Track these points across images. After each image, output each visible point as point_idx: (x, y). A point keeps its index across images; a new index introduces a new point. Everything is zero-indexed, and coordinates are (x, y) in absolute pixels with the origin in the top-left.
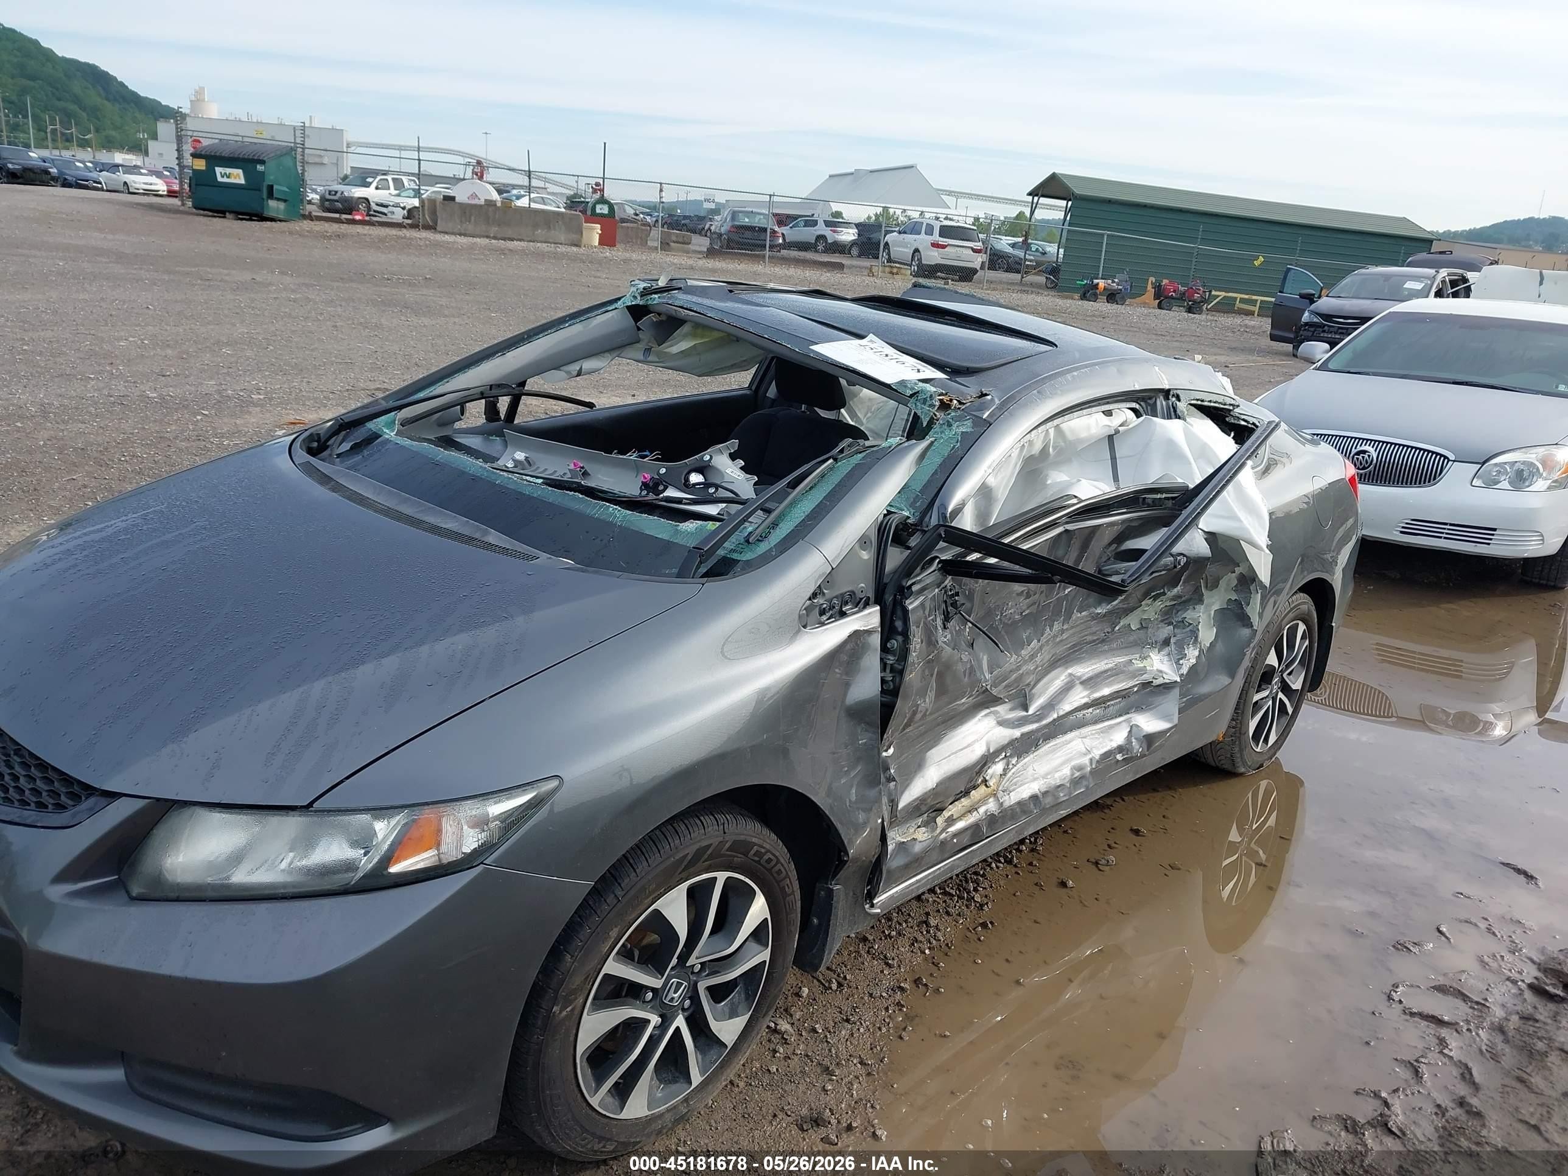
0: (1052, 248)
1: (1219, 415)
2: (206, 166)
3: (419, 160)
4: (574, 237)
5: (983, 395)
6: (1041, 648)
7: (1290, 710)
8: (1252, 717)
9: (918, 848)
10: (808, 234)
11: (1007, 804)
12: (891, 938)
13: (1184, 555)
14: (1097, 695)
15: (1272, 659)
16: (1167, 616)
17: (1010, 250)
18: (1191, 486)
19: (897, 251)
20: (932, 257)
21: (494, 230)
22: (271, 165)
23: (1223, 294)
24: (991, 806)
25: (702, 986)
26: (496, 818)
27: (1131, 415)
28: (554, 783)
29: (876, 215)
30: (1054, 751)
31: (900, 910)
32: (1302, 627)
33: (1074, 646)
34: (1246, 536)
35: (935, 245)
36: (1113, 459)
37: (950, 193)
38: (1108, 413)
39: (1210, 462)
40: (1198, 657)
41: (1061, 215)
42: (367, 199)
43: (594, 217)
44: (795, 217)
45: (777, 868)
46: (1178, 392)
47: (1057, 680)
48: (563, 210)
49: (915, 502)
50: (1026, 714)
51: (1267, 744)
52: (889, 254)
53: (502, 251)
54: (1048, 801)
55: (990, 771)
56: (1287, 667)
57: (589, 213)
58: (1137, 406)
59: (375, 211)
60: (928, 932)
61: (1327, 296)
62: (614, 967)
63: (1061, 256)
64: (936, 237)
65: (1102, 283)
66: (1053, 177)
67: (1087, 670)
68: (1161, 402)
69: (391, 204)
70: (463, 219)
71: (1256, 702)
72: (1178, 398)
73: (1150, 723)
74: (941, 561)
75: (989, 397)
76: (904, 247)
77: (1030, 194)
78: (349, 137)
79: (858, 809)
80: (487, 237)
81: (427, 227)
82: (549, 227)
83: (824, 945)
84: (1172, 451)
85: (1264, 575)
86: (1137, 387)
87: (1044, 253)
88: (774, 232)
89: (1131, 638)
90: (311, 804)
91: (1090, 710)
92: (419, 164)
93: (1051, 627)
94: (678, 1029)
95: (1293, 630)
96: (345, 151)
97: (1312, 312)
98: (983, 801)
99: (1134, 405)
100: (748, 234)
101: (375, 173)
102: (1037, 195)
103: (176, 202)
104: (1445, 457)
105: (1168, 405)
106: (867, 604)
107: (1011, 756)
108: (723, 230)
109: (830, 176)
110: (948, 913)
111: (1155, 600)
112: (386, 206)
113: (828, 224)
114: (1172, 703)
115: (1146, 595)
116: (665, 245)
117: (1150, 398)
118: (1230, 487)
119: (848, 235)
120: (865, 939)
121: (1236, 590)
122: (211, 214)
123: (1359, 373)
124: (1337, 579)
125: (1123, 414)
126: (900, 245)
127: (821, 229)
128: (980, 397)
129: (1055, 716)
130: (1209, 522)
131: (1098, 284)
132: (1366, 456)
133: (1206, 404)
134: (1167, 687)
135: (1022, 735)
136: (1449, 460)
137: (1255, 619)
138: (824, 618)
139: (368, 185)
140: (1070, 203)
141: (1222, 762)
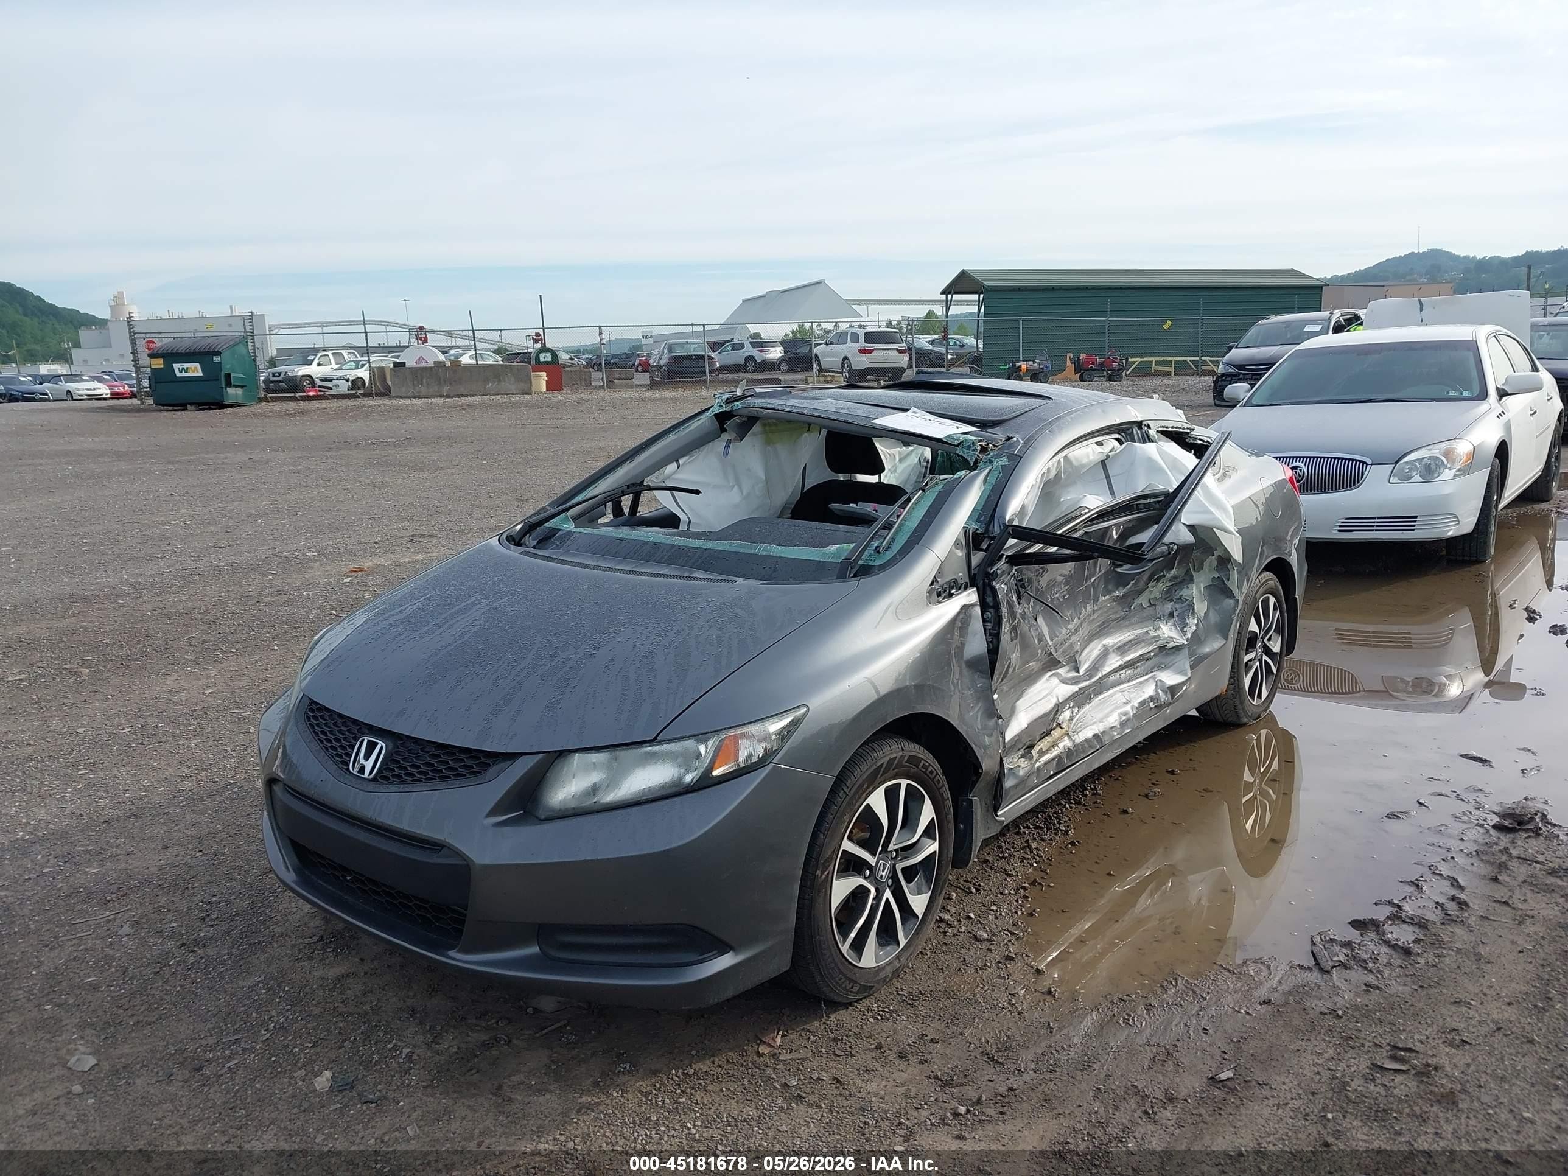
0: (970, 341)
1: (1180, 438)
2: (164, 364)
3: (366, 333)
4: (523, 386)
5: (1009, 438)
6: (1081, 624)
7: (1274, 670)
8: (1246, 675)
9: (1021, 773)
10: (738, 357)
11: (1078, 741)
12: (1005, 858)
13: (1175, 544)
14: (1128, 658)
15: (1253, 626)
16: (1168, 596)
17: (930, 347)
18: (1171, 491)
19: (826, 361)
20: (861, 362)
21: (446, 389)
22: (226, 355)
23: (1139, 360)
24: (1066, 743)
25: (899, 866)
26: (775, 733)
27: (1116, 443)
28: (804, 709)
29: (793, 332)
30: (1104, 701)
31: (1016, 824)
32: (1272, 600)
33: (1103, 623)
34: (1219, 525)
35: (862, 351)
36: (1108, 478)
37: (860, 302)
38: (1100, 444)
39: (1182, 473)
40: (1197, 625)
41: (975, 309)
42: (310, 376)
43: (540, 366)
44: (723, 343)
45: (936, 779)
46: (1149, 422)
47: (1093, 651)
48: (501, 363)
49: (979, 518)
50: (1077, 674)
51: (1261, 699)
52: (819, 365)
53: (462, 407)
54: (1106, 739)
55: (1061, 718)
56: (1266, 633)
57: (533, 362)
58: (1120, 437)
59: (320, 387)
60: (1031, 852)
61: (1237, 347)
62: (848, 846)
63: (981, 346)
64: (862, 344)
65: (1024, 366)
66: (963, 275)
67: (1116, 641)
68: (1136, 431)
69: (335, 378)
70: (415, 382)
71: (1246, 664)
72: (1149, 427)
73: (1171, 678)
74: (1007, 557)
75: (1015, 439)
76: (833, 357)
77: (943, 293)
78: (269, 321)
79: (984, 734)
80: (441, 396)
81: (380, 395)
82: (500, 381)
83: (971, 844)
84: (1152, 466)
85: (1237, 555)
86: (1118, 421)
87: (962, 346)
88: (710, 358)
89: (1145, 615)
90: (656, 738)
91: (1124, 671)
92: (366, 336)
93: (1086, 608)
94: (887, 900)
95: (1266, 602)
96: (268, 333)
97: (1224, 364)
98: (1060, 738)
99: (1117, 436)
100: (686, 363)
101: (315, 351)
102: (950, 293)
103: (136, 402)
104: (1364, 463)
105: (1142, 433)
106: (966, 589)
107: (1073, 707)
108: (663, 362)
109: (744, 301)
110: (1043, 840)
111: (1158, 582)
112: (331, 381)
113: (754, 345)
114: (1184, 661)
115: (1150, 579)
116: (610, 384)
117: (1128, 429)
118: (1199, 488)
119: (776, 353)
120: (986, 861)
121: (1217, 569)
122: (171, 408)
123: (1280, 405)
124: (1294, 560)
125: (1110, 443)
126: (829, 355)
127: (749, 351)
128: (1007, 440)
129: (1100, 675)
130: (1188, 516)
131: (1020, 366)
132: (1298, 471)
133: (1170, 429)
134: (1178, 648)
135: (1080, 689)
136: (1367, 465)
137: (1236, 592)
138: (940, 599)
139: (310, 363)
140: (982, 296)
141: (1228, 716)
